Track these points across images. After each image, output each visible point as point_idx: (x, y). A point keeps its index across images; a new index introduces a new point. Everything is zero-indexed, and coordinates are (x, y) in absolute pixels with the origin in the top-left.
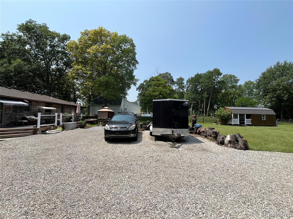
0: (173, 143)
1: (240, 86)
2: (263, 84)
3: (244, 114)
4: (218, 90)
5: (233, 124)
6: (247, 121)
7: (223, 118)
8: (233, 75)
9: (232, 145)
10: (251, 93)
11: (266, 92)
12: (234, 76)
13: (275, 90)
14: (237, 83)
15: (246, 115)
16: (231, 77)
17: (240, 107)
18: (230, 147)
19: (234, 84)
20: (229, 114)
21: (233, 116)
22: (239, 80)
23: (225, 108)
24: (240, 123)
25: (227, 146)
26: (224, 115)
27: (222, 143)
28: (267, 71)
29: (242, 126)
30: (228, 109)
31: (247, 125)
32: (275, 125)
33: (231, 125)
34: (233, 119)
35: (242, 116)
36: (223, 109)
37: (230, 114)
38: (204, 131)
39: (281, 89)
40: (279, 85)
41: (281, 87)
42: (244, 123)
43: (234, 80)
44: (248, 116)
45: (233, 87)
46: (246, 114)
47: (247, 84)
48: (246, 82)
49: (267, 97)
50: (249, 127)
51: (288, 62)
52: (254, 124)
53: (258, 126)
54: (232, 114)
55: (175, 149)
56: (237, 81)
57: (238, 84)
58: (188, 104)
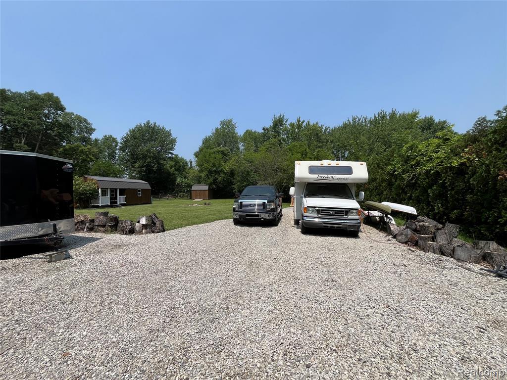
0: (57, 251)
1: (96, 140)
2: (132, 145)
3: (116, 189)
4: (56, 139)
5: (100, 205)
6: (121, 199)
7: (83, 196)
8: (85, 118)
9: (148, 230)
10: (112, 156)
11: (134, 157)
12: (85, 121)
13: (145, 157)
14: (91, 135)
15: (110, 189)
16: (80, 119)
17: (104, 177)
18: (146, 233)
19: (86, 135)
20: (95, 188)
21: (100, 192)
22: (94, 130)
23: (86, 179)
24: (111, 203)
25: (140, 233)
26: (85, 190)
27: (132, 231)
28: (136, 128)
29: (115, 207)
30: (93, 180)
31: (120, 204)
32: (150, 202)
33: (98, 207)
34: (100, 198)
35: (114, 191)
36: (81, 179)
37: (97, 188)
38: (83, 221)
39: (152, 156)
40: (149, 151)
41: (152, 155)
42: (116, 203)
43: (86, 128)
44: (122, 192)
45: (85, 140)
46: (119, 189)
47: (107, 139)
48: (106, 136)
49: (137, 165)
50: (123, 208)
51: (152, 122)
52: (129, 203)
53: (133, 205)
54: (98, 189)
55: (65, 261)
56: (91, 131)
57: (93, 137)
58: (71, 168)
